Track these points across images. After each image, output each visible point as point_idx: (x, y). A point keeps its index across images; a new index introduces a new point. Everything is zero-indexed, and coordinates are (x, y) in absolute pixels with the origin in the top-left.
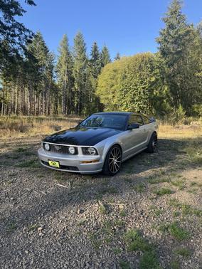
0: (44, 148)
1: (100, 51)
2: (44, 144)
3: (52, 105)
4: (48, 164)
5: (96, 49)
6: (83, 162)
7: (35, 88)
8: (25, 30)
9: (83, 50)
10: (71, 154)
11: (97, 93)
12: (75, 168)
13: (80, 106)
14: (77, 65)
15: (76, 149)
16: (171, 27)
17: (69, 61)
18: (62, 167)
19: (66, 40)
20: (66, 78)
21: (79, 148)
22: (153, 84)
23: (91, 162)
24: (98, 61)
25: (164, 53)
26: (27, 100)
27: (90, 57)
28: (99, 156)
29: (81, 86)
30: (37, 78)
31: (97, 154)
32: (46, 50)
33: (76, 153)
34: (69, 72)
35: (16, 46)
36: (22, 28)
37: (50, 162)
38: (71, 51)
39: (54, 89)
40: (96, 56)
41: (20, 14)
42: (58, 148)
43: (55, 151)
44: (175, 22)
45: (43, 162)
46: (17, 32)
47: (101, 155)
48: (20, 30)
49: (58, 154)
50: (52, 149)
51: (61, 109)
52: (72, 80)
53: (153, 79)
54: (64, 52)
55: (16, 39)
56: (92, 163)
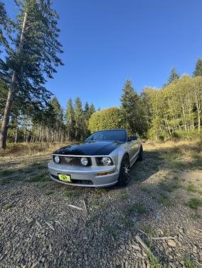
0: (54, 161)
1: (89, 106)
2: (54, 157)
3: (62, 136)
4: (58, 178)
5: (87, 105)
6: (98, 175)
7: (52, 126)
8: (46, 91)
9: (80, 106)
10: (83, 166)
11: (89, 128)
12: (89, 182)
13: (79, 136)
14: (77, 113)
15: (89, 159)
16: (127, 93)
17: (72, 112)
18: (74, 181)
19: (71, 101)
20: (70, 121)
21: (93, 158)
22: (119, 123)
23: (106, 174)
24: (89, 111)
25: (125, 106)
26: (47, 134)
27: (84, 110)
28: (114, 166)
29: (79, 125)
30: (54, 121)
31: (112, 164)
32: (59, 106)
33: (89, 164)
34: (73, 118)
35: (40, 100)
36: (44, 90)
37: (60, 176)
38: (73, 106)
39: (64, 127)
40: (87, 109)
41: (43, 83)
42: (68, 160)
43: (66, 163)
44: (129, 91)
45: (53, 176)
46: (41, 92)
47: (116, 165)
48: (43, 91)
49: (69, 167)
50: (62, 161)
51: (67, 138)
52: (74, 122)
53: (120, 120)
54: (69, 107)
55: (41, 96)
56: (108, 175)
